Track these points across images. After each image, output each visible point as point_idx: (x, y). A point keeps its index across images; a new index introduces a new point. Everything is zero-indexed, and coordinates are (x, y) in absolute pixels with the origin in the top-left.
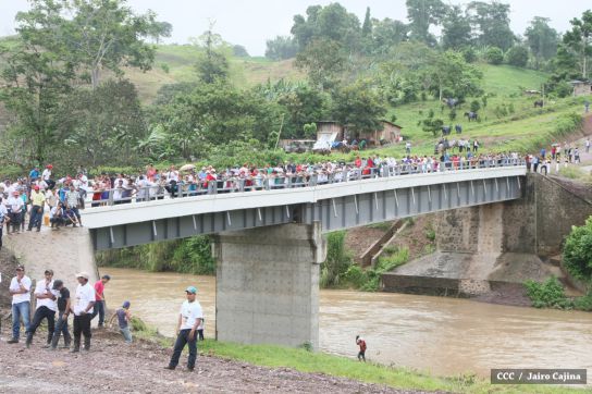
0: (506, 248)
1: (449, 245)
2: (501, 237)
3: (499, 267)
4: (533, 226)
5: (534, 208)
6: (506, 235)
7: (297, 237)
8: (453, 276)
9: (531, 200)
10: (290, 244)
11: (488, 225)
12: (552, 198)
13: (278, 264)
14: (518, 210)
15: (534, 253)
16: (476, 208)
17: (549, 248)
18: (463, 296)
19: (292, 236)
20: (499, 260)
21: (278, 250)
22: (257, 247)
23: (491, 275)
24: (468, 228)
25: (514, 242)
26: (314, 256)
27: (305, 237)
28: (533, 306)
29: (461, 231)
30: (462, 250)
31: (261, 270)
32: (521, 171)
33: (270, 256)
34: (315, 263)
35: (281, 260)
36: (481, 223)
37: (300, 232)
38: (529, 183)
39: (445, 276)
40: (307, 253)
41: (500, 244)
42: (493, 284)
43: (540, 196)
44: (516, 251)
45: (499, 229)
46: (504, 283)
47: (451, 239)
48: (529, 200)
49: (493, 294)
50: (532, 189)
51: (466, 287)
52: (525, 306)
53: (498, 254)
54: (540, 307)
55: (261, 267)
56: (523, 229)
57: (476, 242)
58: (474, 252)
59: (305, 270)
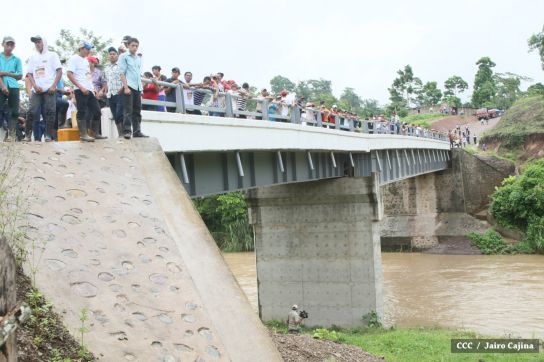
0: (440, 210)
1: (393, 211)
2: (435, 200)
3: (440, 224)
4: (461, 191)
5: (460, 176)
6: (439, 199)
7: (354, 193)
8: (404, 234)
9: (457, 169)
10: (345, 201)
11: (424, 192)
12: (472, 167)
13: (330, 225)
14: (447, 178)
15: (464, 212)
16: (412, 180)
17: (474, 207)
18: (415, 250)
19: (347, 192)
20: (438, 219)
21: (329, 209)
22: (303, 208)
23: (436, 231)
24: (408, 195)
25: (446, 203)
26: (375, 213)
27: (364, 191)
28: (483, 254)
29: (402, 198)
30: (404, 214)
31: (310, 233)
32: (446, 146)
33: (320, 217)
34: (376, 221)
35: (334, 220)
36: (417, 191)
37: (358, 186)
38: (454, 157)
39: (399, 235)
40: (366, 209)
41: (435, 206)
42: (441, 239)
43: (463, 166)
44: (449, 210)
45: (433, 194)
46: (450, 237)
47: (394, 206)
48: (456, 169)
49: (443, 246)
50: (457, 160)
51: (417, 242)
52: (475, 254)
53: (435, 215)
54: (489, 254)
55: (309, 230)
56: (453, 193)
57: (415, 206)
58: (415, 214)
59: (364, 229)
